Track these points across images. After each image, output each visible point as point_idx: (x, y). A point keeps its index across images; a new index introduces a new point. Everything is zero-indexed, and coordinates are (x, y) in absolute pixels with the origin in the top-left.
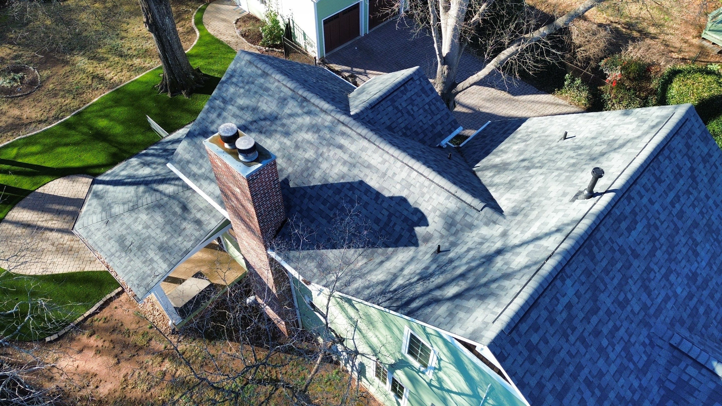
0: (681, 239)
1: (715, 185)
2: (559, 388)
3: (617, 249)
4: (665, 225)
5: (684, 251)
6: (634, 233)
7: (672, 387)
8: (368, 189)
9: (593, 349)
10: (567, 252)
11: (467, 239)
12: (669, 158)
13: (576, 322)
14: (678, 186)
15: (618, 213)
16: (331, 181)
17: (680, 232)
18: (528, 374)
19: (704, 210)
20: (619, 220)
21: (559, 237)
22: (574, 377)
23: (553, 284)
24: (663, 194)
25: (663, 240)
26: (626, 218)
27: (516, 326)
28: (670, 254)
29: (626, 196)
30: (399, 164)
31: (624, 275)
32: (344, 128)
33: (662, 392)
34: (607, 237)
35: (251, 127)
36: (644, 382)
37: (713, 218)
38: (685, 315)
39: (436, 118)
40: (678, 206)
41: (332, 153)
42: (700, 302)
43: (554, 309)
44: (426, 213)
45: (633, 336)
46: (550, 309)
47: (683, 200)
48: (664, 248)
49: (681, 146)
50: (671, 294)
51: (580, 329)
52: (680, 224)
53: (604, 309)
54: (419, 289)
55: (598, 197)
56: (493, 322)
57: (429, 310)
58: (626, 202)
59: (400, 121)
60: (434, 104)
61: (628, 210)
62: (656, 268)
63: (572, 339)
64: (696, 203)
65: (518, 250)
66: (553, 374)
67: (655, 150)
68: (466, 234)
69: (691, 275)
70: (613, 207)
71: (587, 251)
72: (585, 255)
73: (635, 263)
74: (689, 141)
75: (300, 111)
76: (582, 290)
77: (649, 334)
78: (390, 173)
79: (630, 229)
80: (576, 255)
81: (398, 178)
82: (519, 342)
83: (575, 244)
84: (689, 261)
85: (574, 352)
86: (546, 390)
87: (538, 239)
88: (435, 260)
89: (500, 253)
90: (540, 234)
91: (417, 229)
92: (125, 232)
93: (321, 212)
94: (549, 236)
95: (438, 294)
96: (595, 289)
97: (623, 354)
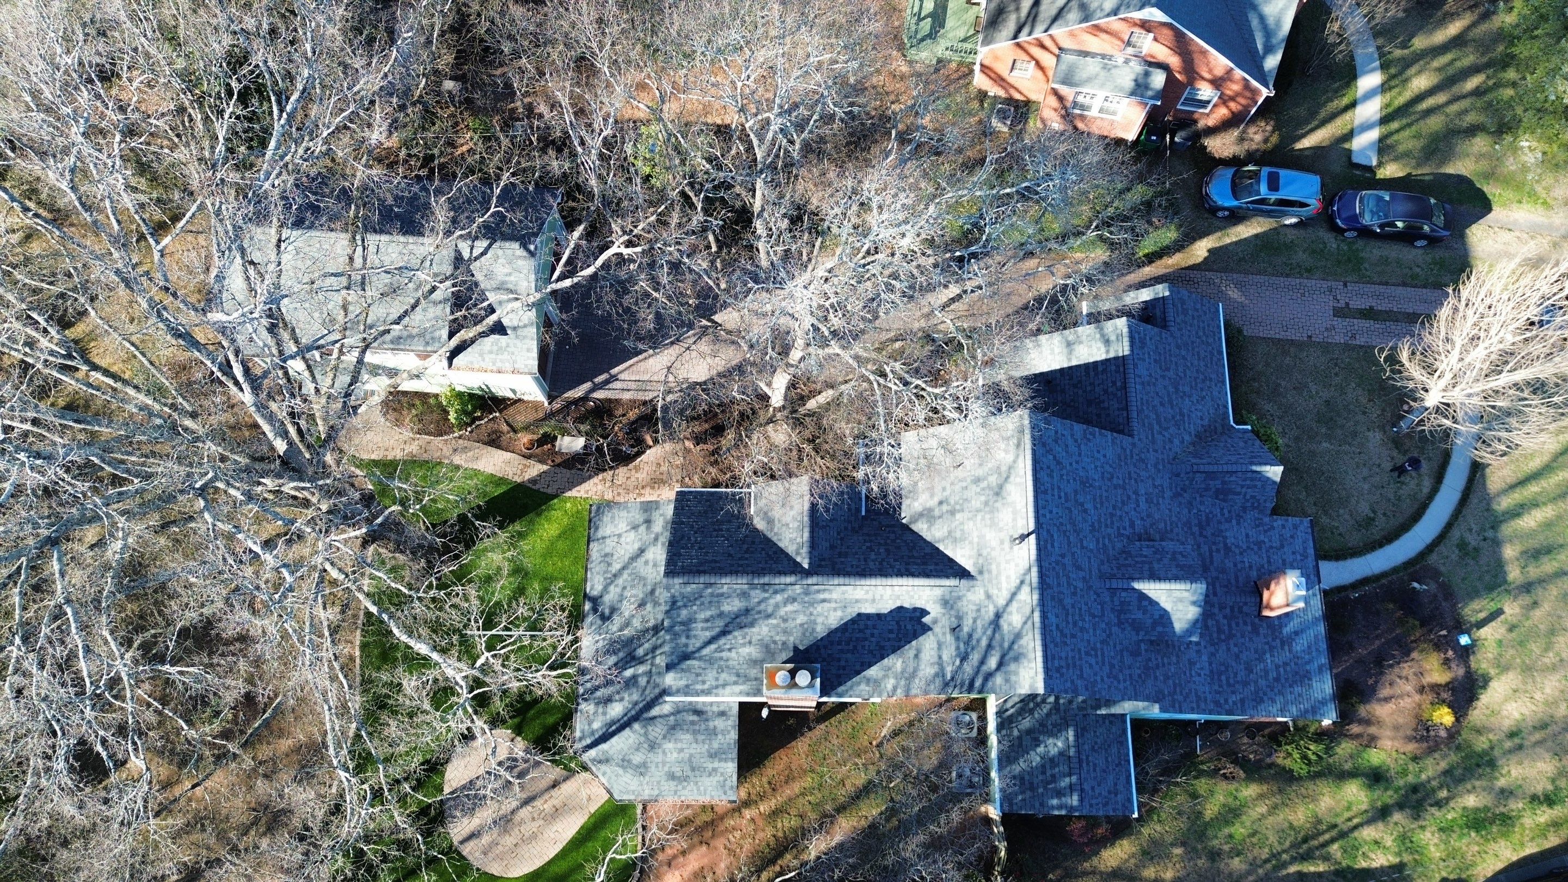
0: (1075, 513)
3: (1055, 565)
4: (1064, 515)
5: (1080, 518)
6: (1056, 544)
7: (1119, 608)
8: (868, 616)
9: (1079, 634)
11: (965, 609)
12: (1041, 468)
13: (1066, 631)
14: (1055, 480)
15: (1043, 543)
16: (833, 627)
17: (1073, 509)
19: (1075, 476)
20: (1046, 547)
21: (1026, 589)
22: (1080, 659)
24: (1052, 497)
25: (1068, 527)
26: (1047, 540)
27: (1047, 668)
28: (1076, 531)
29: (1039, 527)
31: (1066, 575)
32: (816, 587)
34: (1047, 565)
35: (730, 628)
37: (1081, 474)
38: (1102, 557)
40: (1062, 494)
41: (819, 609)
42: (1103, 537)
43: (1053, 637)
44: (923, 607)
45: (1089, 602)
46: (1052, 640)
47: (1062, 486)
48: (1072, 531)
49: (1042, 451)
50: (1089, 554)
51: (1068, 632)
53: (1070, 606)
55: (1027, 539)
56: (1036, 675)
57: (991, 682)
58: (1042, 530)
61: (1045, 533)
62: (1075, 549)
63: (1068, 642)
64: (1069, 478)
65: (1009, 609)
66: (1073, 670)
67: (1033, 477)
69: (1091, 528)
70: (1039, 543)
72: (1046, 589)
73: (1066, 561)
76: (1056, 610)
78: (878, 597)
79: (1053, 546)
80: (1043, 596)
81: (885, 598)
82: (1053, 674)
83: (1039, 590)
84: (1085, 521)
85: (1073, 646)
86: (1075, 680)
87: (1014, 595)
88: (958, 639)
89: (998, 616)
90: (1013, 590)
91: (924, 620)
92: (666, 769)
93: (842, 651)
94: (1018, 588)
95: (985, 668)
96: (1061, 601)
97: (1090, 618)
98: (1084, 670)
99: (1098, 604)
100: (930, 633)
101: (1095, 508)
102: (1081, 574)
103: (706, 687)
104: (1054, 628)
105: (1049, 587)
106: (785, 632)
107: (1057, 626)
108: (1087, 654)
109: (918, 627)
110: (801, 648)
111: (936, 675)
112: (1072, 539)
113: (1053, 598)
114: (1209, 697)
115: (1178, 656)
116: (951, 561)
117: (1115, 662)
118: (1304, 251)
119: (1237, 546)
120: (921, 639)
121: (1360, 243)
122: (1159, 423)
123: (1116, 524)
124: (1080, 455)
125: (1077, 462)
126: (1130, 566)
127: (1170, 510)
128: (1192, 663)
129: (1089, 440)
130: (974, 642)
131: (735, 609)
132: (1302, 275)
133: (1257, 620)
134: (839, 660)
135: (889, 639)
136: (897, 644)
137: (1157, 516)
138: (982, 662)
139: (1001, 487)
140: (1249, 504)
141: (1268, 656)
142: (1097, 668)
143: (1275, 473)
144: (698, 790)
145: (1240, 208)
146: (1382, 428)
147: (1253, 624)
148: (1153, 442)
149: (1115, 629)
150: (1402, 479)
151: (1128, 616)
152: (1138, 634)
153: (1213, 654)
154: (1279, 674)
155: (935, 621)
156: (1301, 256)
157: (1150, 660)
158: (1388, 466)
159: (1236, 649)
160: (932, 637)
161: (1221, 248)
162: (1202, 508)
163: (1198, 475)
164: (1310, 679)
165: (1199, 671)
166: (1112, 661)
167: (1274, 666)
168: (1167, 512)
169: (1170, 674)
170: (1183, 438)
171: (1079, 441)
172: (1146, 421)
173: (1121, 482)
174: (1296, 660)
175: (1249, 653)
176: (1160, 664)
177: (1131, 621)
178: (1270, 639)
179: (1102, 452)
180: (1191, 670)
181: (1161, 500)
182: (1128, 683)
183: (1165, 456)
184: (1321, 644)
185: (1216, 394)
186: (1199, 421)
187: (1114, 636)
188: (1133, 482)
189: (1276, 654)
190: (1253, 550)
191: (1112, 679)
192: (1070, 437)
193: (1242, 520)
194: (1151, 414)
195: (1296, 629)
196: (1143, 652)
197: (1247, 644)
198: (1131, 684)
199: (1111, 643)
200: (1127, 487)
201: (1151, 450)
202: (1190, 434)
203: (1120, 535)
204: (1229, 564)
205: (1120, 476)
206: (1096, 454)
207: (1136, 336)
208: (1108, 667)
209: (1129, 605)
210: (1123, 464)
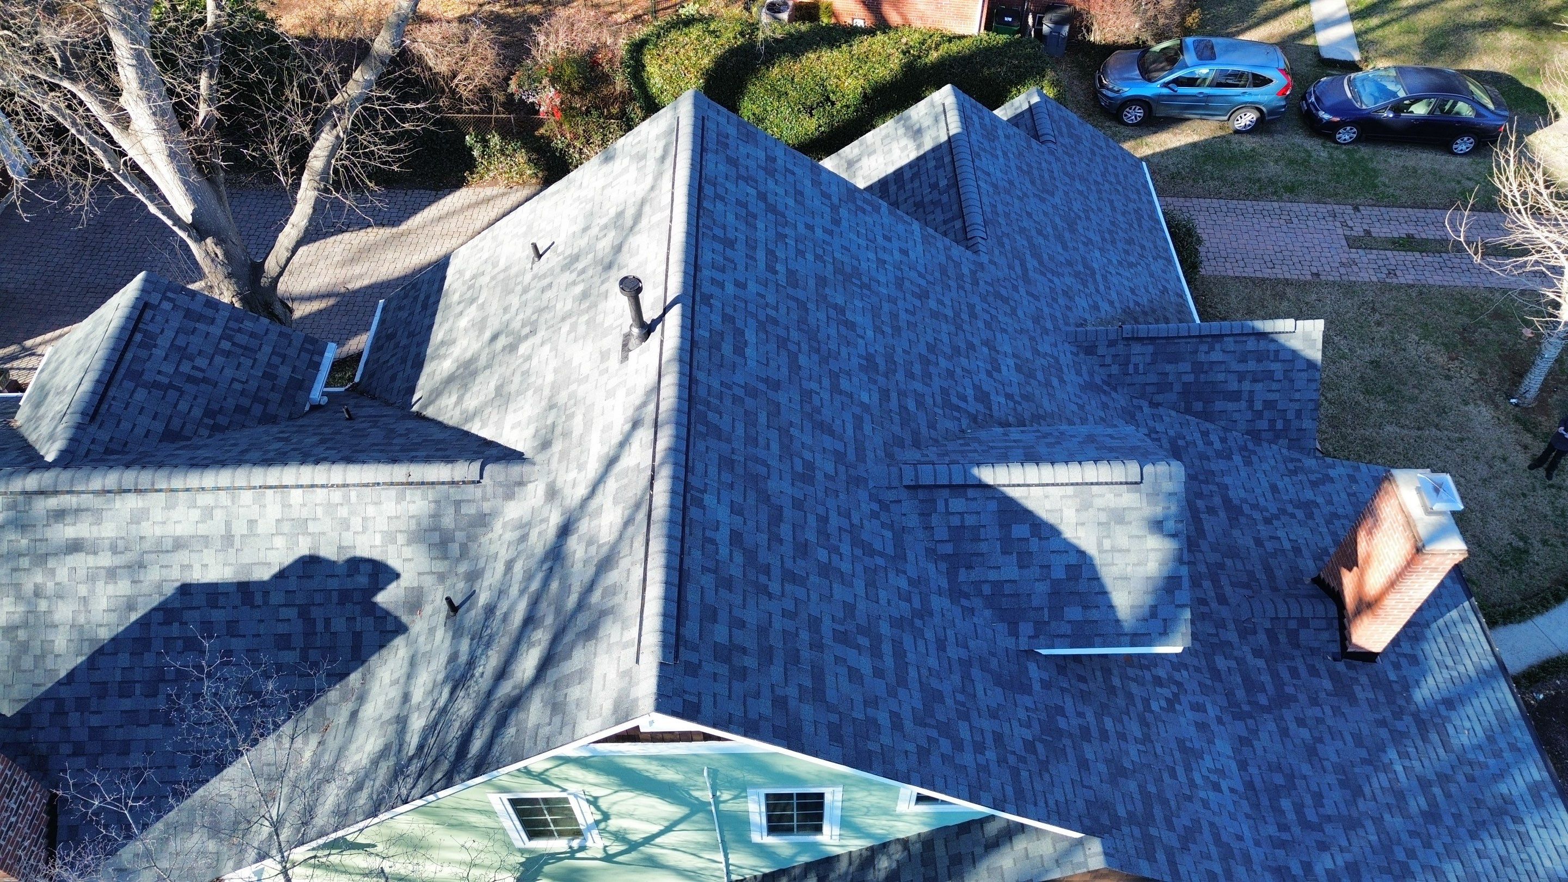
0: (817, 316)
1: (808, 202)
2: (808, 683)
3: (742, 395)
4: (783, 310)
5: (833, 332)
6: (749, 351)
7: (948, 549)
8: (213, 593)
9: (815, 579)
10: (673, 450)
11: (493, 549)
12: (717, 196)
13: (764, 557)
14: (761, 235)
15: (707, 335)
16: (105, 634)
17: (811, 306)
18: (750, 701)
19: (820, 252)
20: (714, 346)
21: (644, 435)
22: (817, 646)
23: (687, 521)
24: (749, 261)
25: (794, 335)
26: (722, 334)
27: (678, 636)
28: (818, 351)
29: (698, 298)
30: (247, 497)
31: (779, 429)
33: (943, 566)
34: (716, 384)
36: (912, 572)
37: (838, 255)
38: (896, 429)
39: (263, 356)
40: (779, 267)
41: (62, 574)
42: (902, 394)
43: (717, 561)
44: (376, 555)
45: (853, 512)
46: (710, 564)
47: (780, 254)
48: (805, 347)
49: (722, 168)
50: (858, 410)
52: (800, 294)
53: (787, 503)
54: (465, 707)
55: (659, 327)
56: (637, 662)
57: (511, 730)
58: (705, 309)
59: (183, 406)
61: (716, 319)
62: (814, 386)
63: (775, 587)
64: (801, 247)
65: (594, 504)
66: (786, 669)
67: (690, 195)
68: (484, 540)
69: (864, 362)
70: (692, 330)
71: (702, 429)
73: (782, 397)
74: (729, 152)
76: (739, 499)
77: (870, 495)
78: (239, 528)
79: (739, 350)
80: (691, 447)
82: (700, 661)
83: (677, 429)
84: (848, 344)
85: (790, 606)
86: (792, 703)
88: (458, 632)
89: (565, 530)
90: (611, 452)
91: (381, 598)
93: (132, 717)
96: (755, 481)
97: (858, 552)
98: (829, 680)
99: (883, 525)
100: (399, 640)
101: (878, 329)
102: (828, 442)
104: (723, 536)
105: (718, 433)
107: (736, 538)
108: (842, 638)
109: (368, 624)
111: (385, 752)
112: (803, 360)
113: (727, 463)
114: (1257, 854)
115: (1144, 723)
117: (945, 687)
119: (1255, 507)
120: (373, 662)
123: (937, 382)
124: (837, 222)
125: (828, 232)
128: (1189, 754)
130: (495, 626)
132: (1281, 196)
133: (1341, 666)
135: (279, 669)
136: (301, 683)
138: (505, 670)
141: (1392, 754)
142: (879, 687)
143: (1307, 338)
145: (1155, 96)
146: (1490, 400)
147: (1334, 676)
148: (1027, 280)
149: (938, 603)
151: (974, 575)
152: (1014, 633)
153: (1244, 741)
154: (1433, 803)
155: (414, 602)
157: (1061, 711)
159: (1305, 733)
163: (1137, 348)
164: (1517, 820)
165: (1214, 777)
166: (935, 683)
167: (1415, 783)
168: (1075, 408)
169: (1128, 765)
170: (1096, 303)
171: (835, 200)
172: (1006, 240)
173: (950, 313)
174: (1468, 769)
175: (1339, 744)
176: (1095, 733)
177: (987, 589)
178: (1388, 714)
179: (896, 244)
180: (1188, 769)
181: (1055, 382)
182: (991, 755)
183: (1058, 315)
184: (1517, 734)
185: (1157, 267)
186: (1129, 294)
187: (937, 620)
188: (981, 325)
189: (1412, 750)
190: (1293, 516)
191: (934, 733)
192: (808, 183)
193: (1255, 459)
194: (1018, 237)
195: (1445, 693)
196: (1037, 686)
197: (1330, 722)
198: (1002, 761)
199: (929, 635)
200: (966, 327)
201: (1022, 291)
202: (1111, 303)
203: (947, 404)
204: (1244, 540)
205: (948, 302)
206: (880, 239)
207: (975, 118)
208: (917, 695)
209: (977, 539)
210: (953, 283)
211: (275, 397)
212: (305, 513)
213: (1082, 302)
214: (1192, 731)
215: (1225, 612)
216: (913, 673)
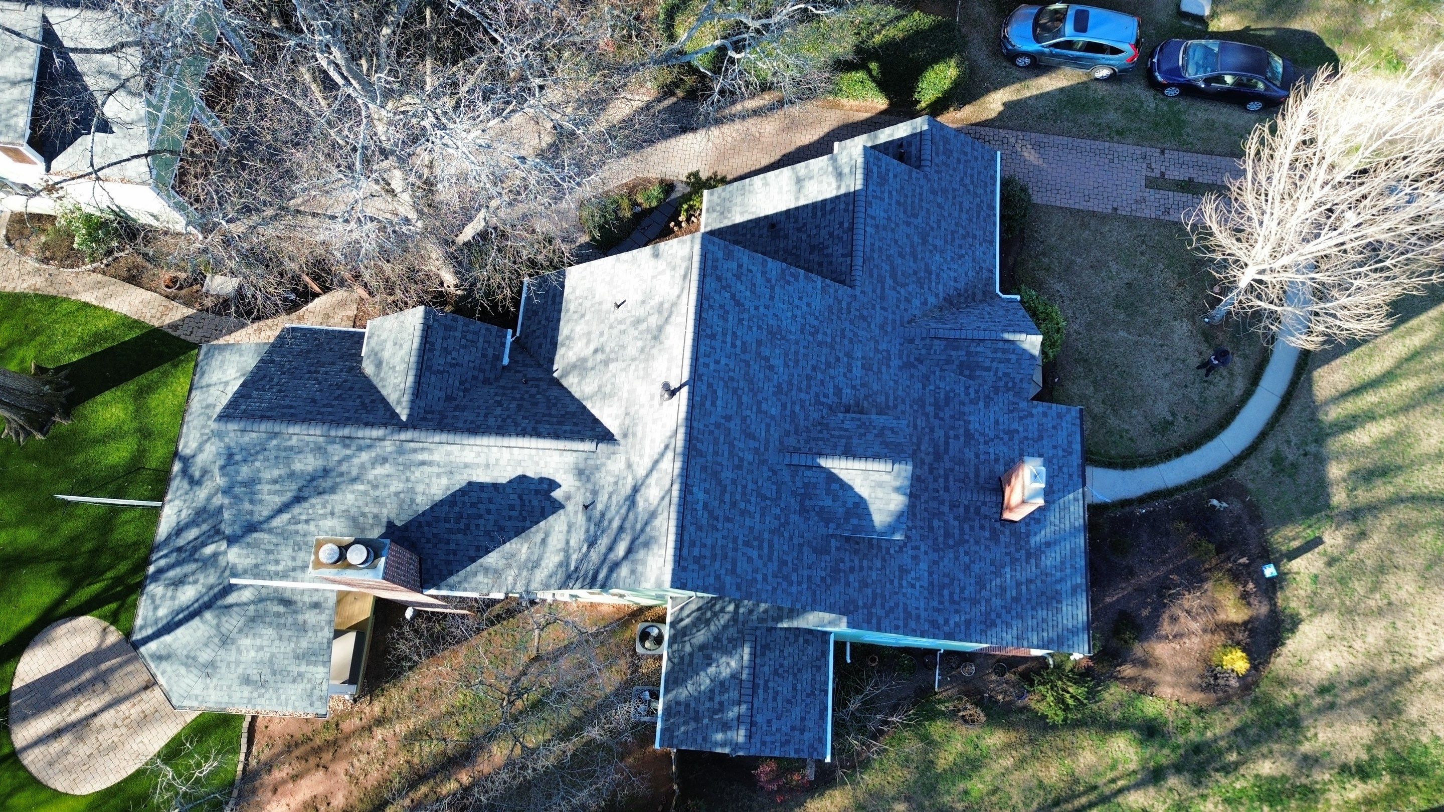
0: (755, 368)
2: (730, 567)
3: (713, 428)
4: (737, 369)
5: (761, 376)
6: (719, 402)
7: (802, 491)
8: (482, 486)
9: (738, 518)
11: (602, 482)
12: (710, 307)
13: (718, 512)
14: (730, 324)
15: (699, 399)
17: (752, 363)
19: (760, 323)
20: (703, 404)
21: (670, 455)
22: (735, 550)
23: (686, 502)
24: (723, 345)
25: (742, 384)
26: (706, 397)
27: (680, 556)
28: (752, 390)
30: (495, 450)
31: (729, 443)
32: (412, 445)
33: (798, 499)
35: (305, 493)
36: (783, 504)
37: (770, 322)
38: (787, 426)
39: (480, 345)
40: (738, 343)
41: (418, 474)
42: (793, 403)
43: (697, 519)
44: (551, 477)
45: (759, 480)
46: (694, 521)
47: (739, 334)
48: (746, 389)
49: (714, 285)
50: (768, 420)
51: (721, 513)
52: (746, 357)
53: (729, 482)
54: (595, 556)
55: (677, 394)
56: (664, 566)
57: (615, 575)
59: (451, 381)
60: (468, 332)
61: (704, 387)
62: (748, 413)
63: (720, 526)
64: (751, 324)
65: (649, 481)
66: (721, 562)
68: (597, 475)
69: (776, 389)
70: (692, 399)
71: (694, 453)
72: (694, 457)
73: (732, 425)
74: (718, 272)
75: (348, 452)
76: (707, 485)
77: (769, 468)
78: (492, 461)
79: (714, 404)
80: (689, 464)
81: (502, 462)
82: (688, 565)
83: (683, 457)
84: (769, 380)
85: (725, 533)
87: (656, 462)
88: (589, 519)
89: (636, 490)
90: (656, 457)
91: (553, 494)
92: (240, 670)
93: (450, 531)
94: (662, 455)
95: (612, 556)
96: (715, 475)
97: (759, 500)
98: (739, 564)
99: (773, 483)
100: (561, 511)
101: (786, 365)
102: (752, 444)
103: (280, 568)
104: (700, 506)
105: (701, 454)
106: (377, 501)
107: (706, 505)
108: (747, 544)
109: (548, 503)
110: (398, 523)
111: (560, 565)
112: (745, 399)
113: (704, 469)
114: (923, 614)
115: (884, 560)
116: (596, 421)
117: (790, 559)
118: (1116, 110)
119: (982, 434)
120: (551, 519)
121: (1183, 104)
122: (894, 276)
123: (814, 389)
124: (772, 298)
125: (767, 307)
126: (822, 439)
127: (896, 382)
128: (903, 571)
129: (788, 283)
130: (606, 523)
131: (310, 468)
132: (1112, 138)
133: (998, 525)
134: (448, 542)
135: (510, 518)
136: (520, 525)
137: (875, 387)
138: (611, 549)
139: (660, 329)
140: (1002, 384)
141: (1008, 569)
142: (759, 563)
143: (1032, 343)
144: (278, 699)
145: (1042, 53)
146: (1192, 318)
147: (993, 530)
148: (883, 298)
149: (793, 518)
150: (1210, 378)
151: (812, 503)
152: (826, 527)
153: (935, 563)
154: (1019, 593)
155: (568, 498)
156: (1112, 116)
157: (842, 560)
158: (1195, 361)
159: (967, 559)
160: (563, 517)
161: (1019, 101)
162: (942, 385)
163: (936, 342)
164: (1059, 601)
165: (913, 582)
166: (785, 558)
167: (1014, 583)
168: (892, 383)
169: (870, 581)
170: (926, 299)
171: (773, 282)
172: (875, 271)
173: (829, 340)
174: (1044, 577)
175: (982, 564)
176: (857, 568)
177: (817, 509)
178: (1013, 550)
179: (805, 300)
180: (901, 578)
181: (884, 369)
182: (804, 586)
183: (898, 318)
184: (1078, 560)
185: (979, 254)
186: (952, 283)
187: (791, 526)
188: (846, 342)
189: (1018, 568)
190: (1002, 439)
191: (780, 580)
192: (759, 275)
193: (992, 403)
194: (884, 265)
195: (1048, 539)
196: (833, 550)
197: (981, 553)
198: (809, 588)
199: (786, 535)
200: (837, 347)
201: (878, 307)
202: (937, 296)
203: (818, 403)
204: (969, 454)
205: (829, 332)
206: (796, 301)
207: (875, 169)
208: (776, 564)
209: (815, 488)
210: (834, 318)
211: (488, 367)
212: (520, 458)
213: (916, 302)
214: (909, 560)
215: (946, 496)
216: (776, 554)
